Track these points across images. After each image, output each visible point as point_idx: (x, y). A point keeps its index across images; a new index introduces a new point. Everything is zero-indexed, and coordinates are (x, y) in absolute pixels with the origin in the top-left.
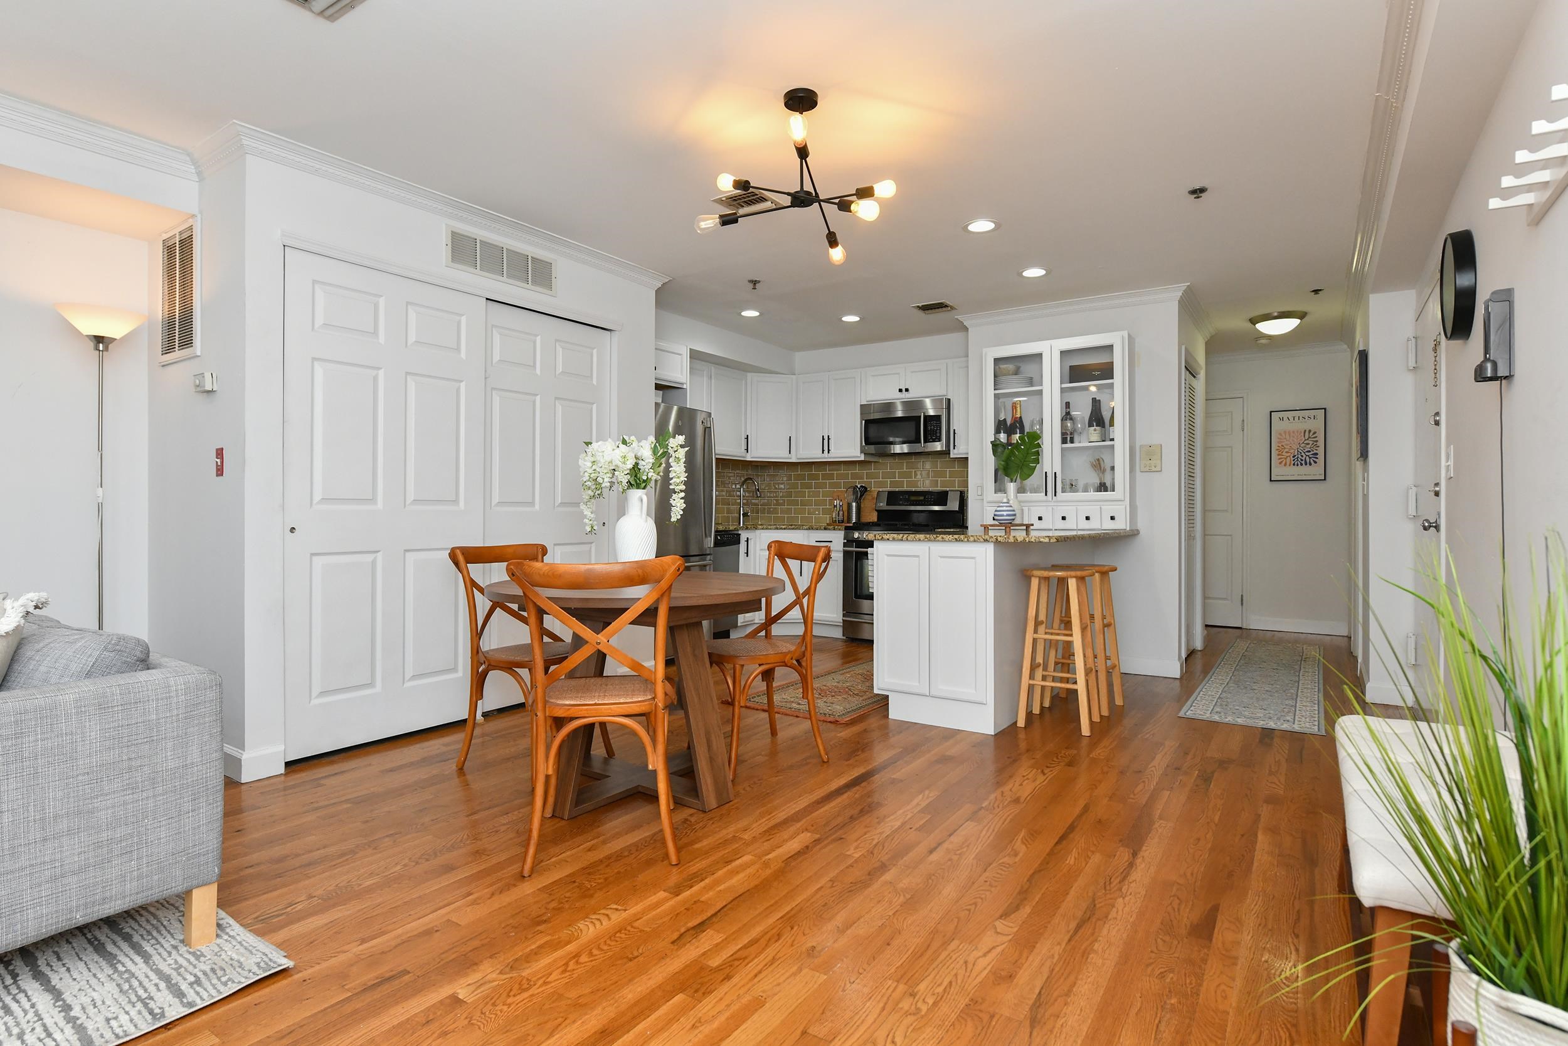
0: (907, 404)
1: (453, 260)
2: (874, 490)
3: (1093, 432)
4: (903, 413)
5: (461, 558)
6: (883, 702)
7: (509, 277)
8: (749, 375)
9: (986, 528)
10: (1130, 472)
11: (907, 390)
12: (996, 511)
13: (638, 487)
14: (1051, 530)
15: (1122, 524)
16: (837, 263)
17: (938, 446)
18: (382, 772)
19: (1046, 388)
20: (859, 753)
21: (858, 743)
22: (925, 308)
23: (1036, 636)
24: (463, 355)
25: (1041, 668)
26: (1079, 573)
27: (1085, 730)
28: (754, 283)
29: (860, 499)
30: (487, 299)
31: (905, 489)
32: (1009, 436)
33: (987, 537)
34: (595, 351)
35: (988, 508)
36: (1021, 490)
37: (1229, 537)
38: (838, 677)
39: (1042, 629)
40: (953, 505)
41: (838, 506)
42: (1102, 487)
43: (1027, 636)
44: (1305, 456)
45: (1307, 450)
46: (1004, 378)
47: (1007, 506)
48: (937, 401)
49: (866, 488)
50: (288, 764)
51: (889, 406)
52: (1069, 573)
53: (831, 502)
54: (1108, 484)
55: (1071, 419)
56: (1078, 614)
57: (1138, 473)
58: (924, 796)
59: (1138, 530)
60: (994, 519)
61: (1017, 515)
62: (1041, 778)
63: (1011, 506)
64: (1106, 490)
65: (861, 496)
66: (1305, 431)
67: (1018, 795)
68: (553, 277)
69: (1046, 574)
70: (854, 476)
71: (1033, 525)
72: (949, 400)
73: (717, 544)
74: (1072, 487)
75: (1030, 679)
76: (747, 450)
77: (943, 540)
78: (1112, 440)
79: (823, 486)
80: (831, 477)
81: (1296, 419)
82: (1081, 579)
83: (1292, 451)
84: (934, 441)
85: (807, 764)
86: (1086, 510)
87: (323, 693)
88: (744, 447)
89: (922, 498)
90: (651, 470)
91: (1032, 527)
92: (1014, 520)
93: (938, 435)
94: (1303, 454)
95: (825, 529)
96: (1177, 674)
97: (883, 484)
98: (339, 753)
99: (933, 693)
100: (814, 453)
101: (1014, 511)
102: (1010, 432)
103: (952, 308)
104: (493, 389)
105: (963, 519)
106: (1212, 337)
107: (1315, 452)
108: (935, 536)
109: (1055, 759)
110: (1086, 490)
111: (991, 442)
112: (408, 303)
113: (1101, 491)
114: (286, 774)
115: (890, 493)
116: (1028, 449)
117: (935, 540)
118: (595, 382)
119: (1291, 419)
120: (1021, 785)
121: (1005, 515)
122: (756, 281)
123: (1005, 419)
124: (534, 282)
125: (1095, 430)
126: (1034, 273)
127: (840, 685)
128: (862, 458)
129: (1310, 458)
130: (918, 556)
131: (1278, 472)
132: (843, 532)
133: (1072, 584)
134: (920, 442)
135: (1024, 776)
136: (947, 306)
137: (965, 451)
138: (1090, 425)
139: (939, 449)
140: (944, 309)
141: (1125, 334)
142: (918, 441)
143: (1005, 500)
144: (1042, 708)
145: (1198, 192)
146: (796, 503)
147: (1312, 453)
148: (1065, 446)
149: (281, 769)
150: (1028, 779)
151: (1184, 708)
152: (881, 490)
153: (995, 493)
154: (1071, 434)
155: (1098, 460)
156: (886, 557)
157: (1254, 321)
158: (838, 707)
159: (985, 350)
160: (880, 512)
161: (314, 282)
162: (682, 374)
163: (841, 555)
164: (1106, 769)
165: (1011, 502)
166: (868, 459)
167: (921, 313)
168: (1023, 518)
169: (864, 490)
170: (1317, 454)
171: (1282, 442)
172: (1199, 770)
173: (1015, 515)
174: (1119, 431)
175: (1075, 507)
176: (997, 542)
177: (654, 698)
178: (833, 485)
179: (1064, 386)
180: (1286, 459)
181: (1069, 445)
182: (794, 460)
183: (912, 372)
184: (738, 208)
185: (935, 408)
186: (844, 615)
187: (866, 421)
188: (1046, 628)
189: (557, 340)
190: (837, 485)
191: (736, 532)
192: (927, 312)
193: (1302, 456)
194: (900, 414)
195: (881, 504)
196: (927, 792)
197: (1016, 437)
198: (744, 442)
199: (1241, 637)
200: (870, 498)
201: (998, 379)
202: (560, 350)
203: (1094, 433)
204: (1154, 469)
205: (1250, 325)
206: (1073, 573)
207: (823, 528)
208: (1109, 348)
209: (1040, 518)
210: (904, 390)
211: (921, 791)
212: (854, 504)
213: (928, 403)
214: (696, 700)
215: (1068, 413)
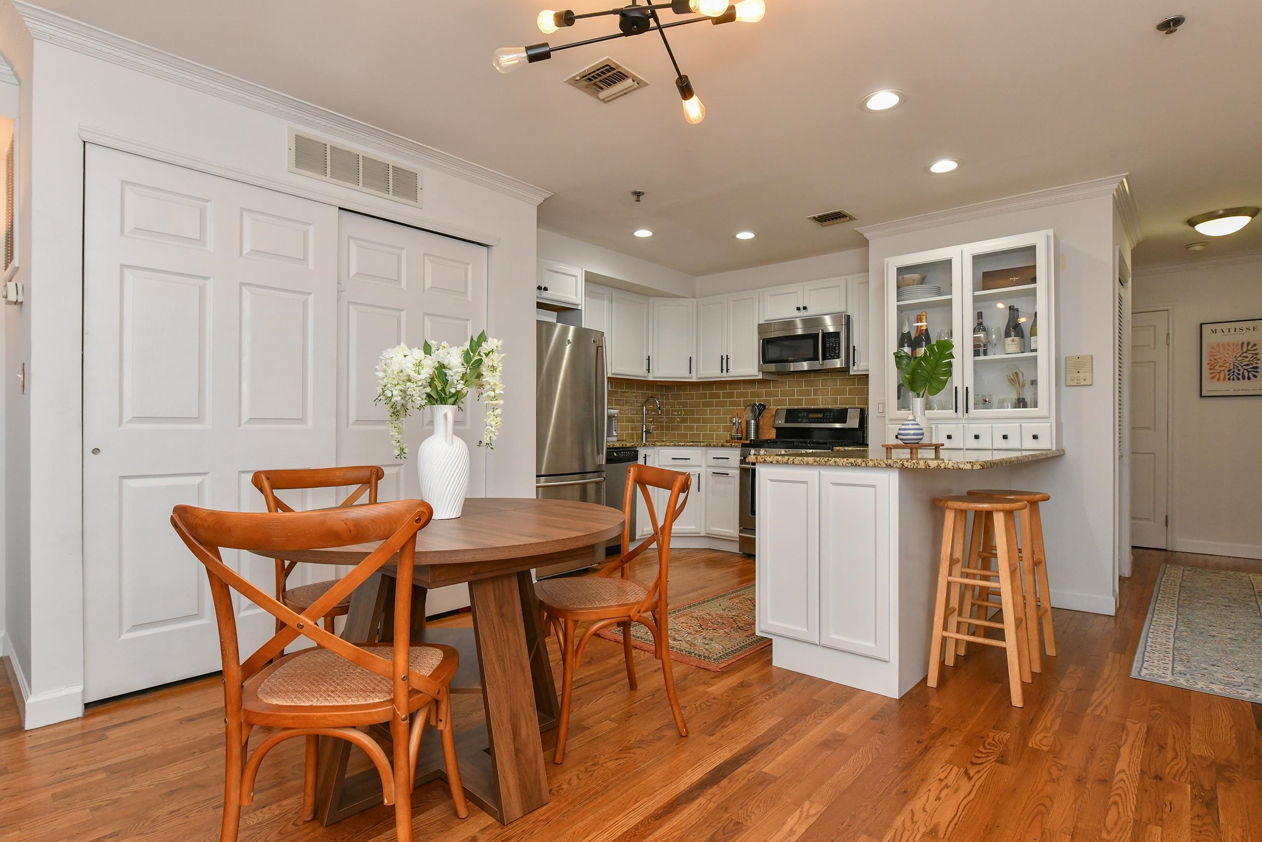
0: (806, 322)
1: (298, 164)
2: (773, 408)
3: (1011, 343)
4: (804, 331)
5: (266, 484)
6: (764, 647)
7: (364, 185)
8: (651, 299)
9: (889, 449)
10: (1056, 386)
11: (805, 308)
12: (900, 429)
13: (443, 401)
14: (962, 449)
15: (1046, 443)
16: (695, 123)
17: (838, 363)
18: (181, 721)
19: (956, 297)
20: (729, 722)
21: (730, 704)
22: (824, 220)
23: (950, 579)
24: (311, 266)
25: (956, 613)
26: (1008, 506)
27: (1017, 699)
28: (638, 194)
29: (758, 417)
30: (340, 208)
31: (804, 406)
32: (914, 350)
33: (890, 461)
34: (470, 267)
35: (890, 426)
36: (928, 406)
37: (1152, 455)
38: (725, 602)
39: (957, 569)
40: (853, 422)
41: (737, 424)
42: (1021, 403)
43: (940, 579)
44: (1242, 370)
45: (1244, 363)
46: (910, 287)
47: (912, 424)
48: (836, 316)
49: (764, 406)
50: (87, 706)
51: (789, 324)
52: (995, 506)
53: (731, 419)
54: (1028, 400)
55: (984, 330)
56: (1006, 556)
57: (1064, 389)
58: (801, 812)
59: (1063, 450)
60: (897, 437)
61: (925, 434)
62: (966, 786)
63: (918, 424)
64: (1025, 406)
65: (760, 414)
66: (1243, 343)
67: (935, 821)
68: (419, 188)
69: (964, 505)
70: (754, 395)
71: (943, 445)
72: (849, 317)
73: (609, 460)
74: (985, 403)
75: (944, 630)
76: (649, 370)
77: (836, 465)
78: (1035, 350)
79: (723, 404)
80: (731, 395)
81: (1232, 331)
82: (1009, 513)
83: (1227, 365)
84: (833, 358)
85: (660, 739)
86: (1002, 428)
87: (135, 627)
88: (645, 367)
89: (820, 416)
90: (462, 382)
91: (941, 447)
92: (921, 439)
93: (837, 351)
94: (1240, 368)
95: (723, 446)
96: (1112, 611)
97: (781, 402)
98: (161, 690)
99: (823, 642)
100: (712, 372)
101: (921, 429)
102: (915, 344)
103: (851, 218)
104: (350, 303)
105: (863, 437)
106: (1139, 244)
107: (1255, 365)
108: (826, 459)
109: (981, 749)
110: (1001, 405)
111: (894, 353)
112: (242, 210)
113: (1019, 408)
114: (85, 717)
115: (787, 410)
116: (938, 361)
117: (826, 465)
118: (470, 298)
119: (1226, 331)
120: (938, 798)
121: (911, 432)
122: (639, 193)
123: (909, 332)
124: (395, 193)
125: (1013, 341)
126: (944, 166)
127: (724, 614)
128: (760, 377)
129: (1249, 372)
130: (806, 482)
131: (1210, 387)
132: (739, 449)
133: (999, 520)
134: (818, 359)
135: (941, 780)
136: (845, 216)
137: (865, 368)
138: (1007, 335)
139: (838, 366)
140: (842, 219)
141: (1050, 232)
142: (817, 359)
143: (911, 417)
144: (957, 656)
145: (1170, 25)
146: (698, 421)
147: (1251, 366)
148: (977, 358)
149: (79, 712)
150: (947, 786)
151: (1135, 665)
152: (780, 407)
153: (898, 409)
154: (985, 345)
155: (1016, 373)
156: (769, 481)
157: (1192, 223)
158: (717, 646)
159: (886, 260)
160: (779, 430)
161: (124, 183)
162: (576, 295)
163: (738, 472)
164: (1055, 773)
165: (918, 419)
166: (766, 378)
167: (816, 226)
168: (931, 437)
169: (762, 408)
170: (1257, 368)
171: (1215, 356)
172: (1191, 783)
173: (923, 434)
174: (1043, 342)
175: (990, 425)
176: (903, 469)
177: (392, 701)
178: (733, 404)
179: (977, 293)
180: (1219, 373)
181: (982, 358)
182: (694, 380)
183: (810, 290)
184: (598, 91)
185: (834, 324)
186: (740, 531)
187: (763, 340)
188: (963, 566)
189: (425, 254)
190: (737, 404)
191: (634, 449)
192: (824, 223)
193: (1239, 370)
194: (800, 332)
195: (780, 422)
196: (807, 805)
197: (921, 351)
198: (646, 362)
199: (1167, 561)
200: (769, 416)
201: (901, 290)
202: (428, 265)
203: (1012, 345)
204: (1083, 383)
205: (1189, 228)
206: (1000, 506)
207: (720, 444)
208: (1032, 249)
209: (949, 437)
210: (802, 308)
211: (798, 804)
212: (753, 422)
213: (828, 320)
214: (499, 673)
215: (980, 324)
